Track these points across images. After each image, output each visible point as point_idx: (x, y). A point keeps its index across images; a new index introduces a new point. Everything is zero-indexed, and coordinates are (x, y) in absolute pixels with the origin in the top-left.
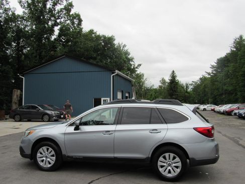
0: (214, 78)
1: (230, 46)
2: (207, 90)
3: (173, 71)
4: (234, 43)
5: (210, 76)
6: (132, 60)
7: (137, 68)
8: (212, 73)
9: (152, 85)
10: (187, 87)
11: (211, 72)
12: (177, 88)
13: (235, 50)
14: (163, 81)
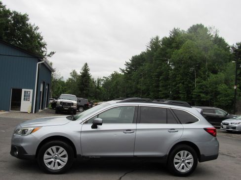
0: (128, 76)
1: (147, 45)
2: (119, 87)
3: (86, 64)
4: (151, 42)
5: (123, 73)
6: (43, 45)
7: (49, 56)
8: (127, 70)
9: (61, 76)
10: (98, 82)
11: (125, 69)
12: (89, 83)
13: (150, 50)
14: (74, 74)
